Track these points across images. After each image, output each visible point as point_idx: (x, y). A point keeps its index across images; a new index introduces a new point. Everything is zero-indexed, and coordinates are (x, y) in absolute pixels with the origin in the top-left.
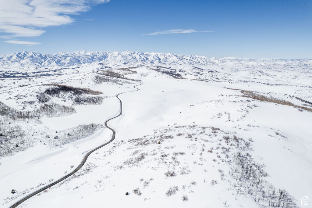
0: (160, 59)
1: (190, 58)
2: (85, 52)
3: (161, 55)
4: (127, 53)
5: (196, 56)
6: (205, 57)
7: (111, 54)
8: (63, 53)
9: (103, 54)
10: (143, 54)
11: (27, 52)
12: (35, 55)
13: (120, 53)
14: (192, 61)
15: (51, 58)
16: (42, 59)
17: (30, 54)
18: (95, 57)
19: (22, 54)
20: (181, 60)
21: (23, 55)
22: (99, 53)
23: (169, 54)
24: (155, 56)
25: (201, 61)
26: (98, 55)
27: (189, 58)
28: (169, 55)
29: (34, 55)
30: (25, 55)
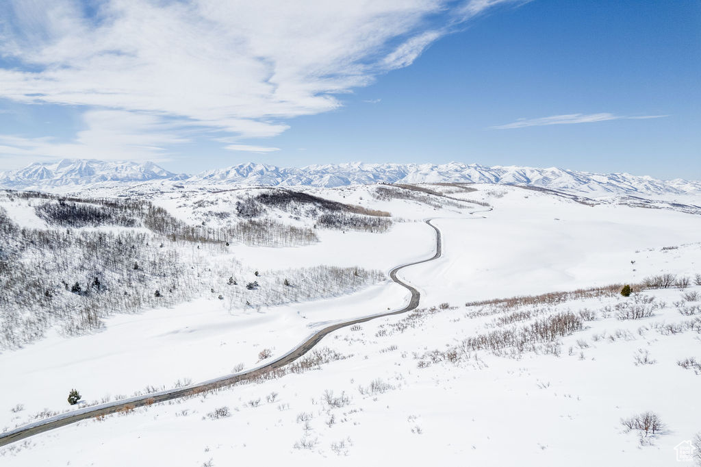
0: (529, 181)
1: (610, 178)
2: (362, 164)
3: (532, 171)
4: (452, 166)
5: (624, 175)
6: (650, 178)
7: (415, 170)
8: (317, 166)
9: (397, 169)
10: (488, 170)
11: (254, 165)
12: (267, 170)
13: (436, 167)
14: (613, 185)
15: (295, 176)
16: (278, 176)
17: (259, 168)
18: (382, 175)
19: (245, 167)
20: (585, 183)
21: (247, 170)
22: (390, 167)
23: (554, 169)
24: (517, 174)
25: (641, 187)
26: (388, 170)
27: (605, 180)
28: (553, 173)
29: (264, 170)
30: (251, 169)
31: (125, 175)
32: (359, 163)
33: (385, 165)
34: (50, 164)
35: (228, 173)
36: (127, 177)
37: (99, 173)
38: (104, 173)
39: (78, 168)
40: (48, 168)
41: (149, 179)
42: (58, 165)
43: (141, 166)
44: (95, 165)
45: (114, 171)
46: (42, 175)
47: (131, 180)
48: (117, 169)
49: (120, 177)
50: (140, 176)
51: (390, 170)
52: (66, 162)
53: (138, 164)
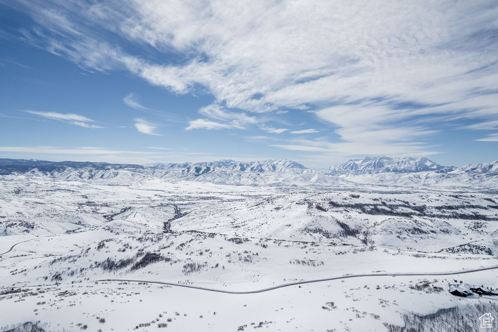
31: (403, 168)
34: (358, 160)
36: (404, 169)
37: (386, 166)
38: (389, 166)
39: (373, 163)
40: (356, 162)
41: (421, 171)
42: (362, 161)
43: (417, 161)
44: (385, 160)
45: (396, 164)
46: (353, 167)
47: (406, 171)
48: (398, 163)
49: (399, 169)
50: (413, 169)
52: (367, 159)
53: (415, 160)
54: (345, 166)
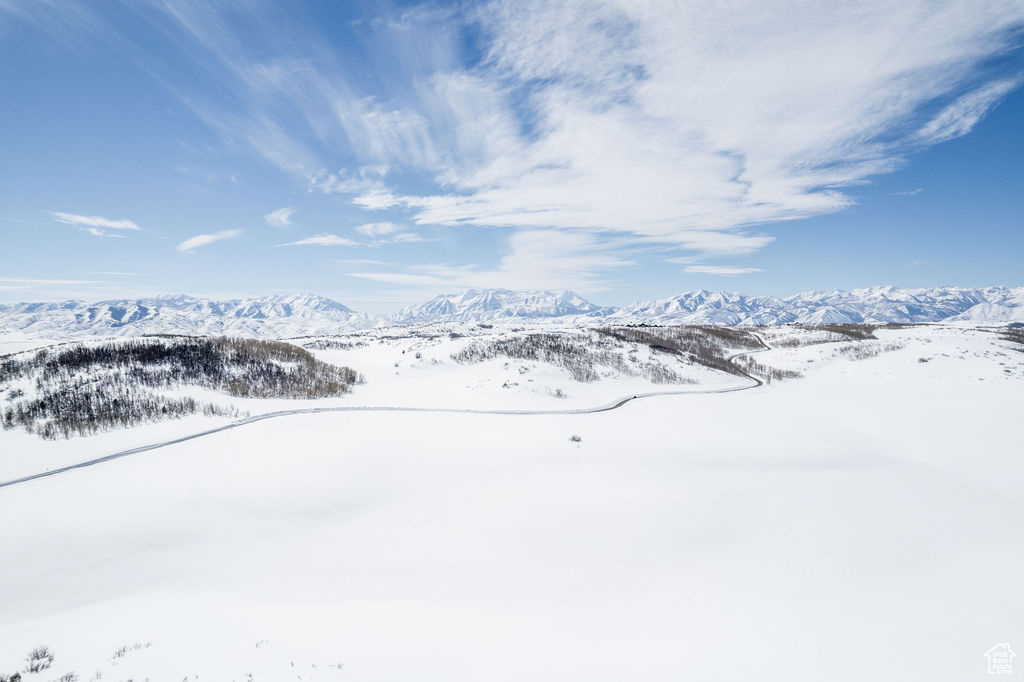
2: (892, 290)
8: (815, 294)
11: (707, 294)
12: (726, 301)
16: (743, 310)
17: (714, 298)
18: (926, 307)
19: (694, 297)
21: (696, 301)
26: (941, 298)
29: (722, 299)
30: (701, 300)
31: (535, 309)
32: (889, 288)
33: (938, 290)
34: (455, 296)
35: (667, 305)
36: (537, 311)
37: (506, 307)
38: (511, 306)
39: (483, 300)
40: (452, 300)
41: (565, 314)
42: (463, 297)
43: (558, 297)
44: (503, 296)
45: (523, 303)
46: (444, 309)
47: (540, 316)
48: (526, 301)
49: (528, 312)
50: (552, 311)
51: (944, 298)
52: (472, 293)
53: (554, 295)
54: (430, 306)
